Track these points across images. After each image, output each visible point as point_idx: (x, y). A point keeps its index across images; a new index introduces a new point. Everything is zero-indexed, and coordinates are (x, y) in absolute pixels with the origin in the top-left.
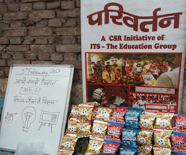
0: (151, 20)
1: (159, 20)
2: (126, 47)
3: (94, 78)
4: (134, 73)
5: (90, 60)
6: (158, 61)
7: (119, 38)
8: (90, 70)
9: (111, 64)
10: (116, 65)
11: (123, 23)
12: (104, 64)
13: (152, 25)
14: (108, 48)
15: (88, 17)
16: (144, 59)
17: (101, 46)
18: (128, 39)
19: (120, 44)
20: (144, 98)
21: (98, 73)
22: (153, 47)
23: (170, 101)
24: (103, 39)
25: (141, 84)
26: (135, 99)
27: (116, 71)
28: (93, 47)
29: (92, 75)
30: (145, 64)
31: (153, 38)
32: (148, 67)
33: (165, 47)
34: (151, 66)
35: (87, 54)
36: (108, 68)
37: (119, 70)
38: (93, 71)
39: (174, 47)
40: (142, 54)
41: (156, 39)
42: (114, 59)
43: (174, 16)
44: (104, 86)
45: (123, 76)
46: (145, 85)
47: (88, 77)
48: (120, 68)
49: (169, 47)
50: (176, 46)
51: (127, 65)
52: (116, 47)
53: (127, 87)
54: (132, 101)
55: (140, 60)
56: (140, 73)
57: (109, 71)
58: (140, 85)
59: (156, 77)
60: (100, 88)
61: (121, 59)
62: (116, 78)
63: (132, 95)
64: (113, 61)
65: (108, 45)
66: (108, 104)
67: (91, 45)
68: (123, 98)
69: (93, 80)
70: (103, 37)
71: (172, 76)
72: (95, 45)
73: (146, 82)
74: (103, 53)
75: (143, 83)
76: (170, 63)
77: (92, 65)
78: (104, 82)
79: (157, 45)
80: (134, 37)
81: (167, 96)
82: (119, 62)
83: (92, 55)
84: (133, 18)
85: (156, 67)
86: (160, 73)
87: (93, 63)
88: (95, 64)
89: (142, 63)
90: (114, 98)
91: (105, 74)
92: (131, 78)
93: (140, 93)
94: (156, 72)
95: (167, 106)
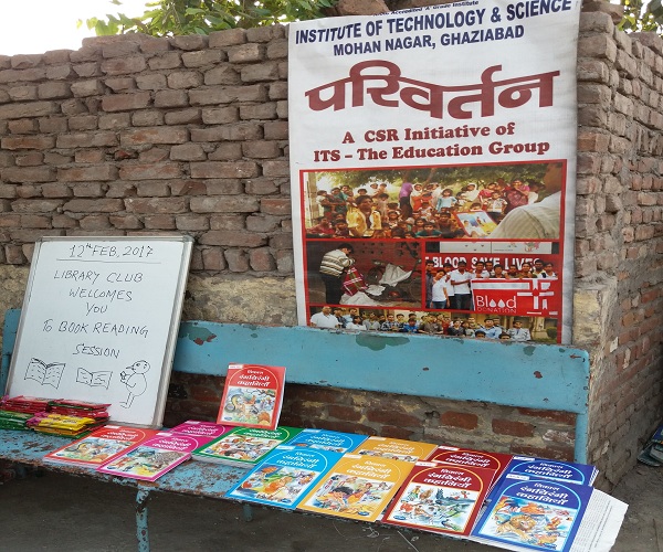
0: (479, 92)
1: (498, 91)
2: (410, 153)
3: (325, 225)
4: (434, 212)
5: (312, 188)
6: (501, 181)
7: (393, 135)
8: (314, 209)
9: (371, 192)
10: (384, 196)
11: (401, 103)
12: (351, 195)
13: (480, 103)
14: (362, 158)
15: (307, 94)
16: (463, 179)
17: (342, 155)
18: (418, 135)
19: (395, 149)
20: (464, 267)
21: (335, 216)
22: (486, 150)
23: (539, 270)
24: (349, 138)
25: (457, 234)
26: (439, 270)
27: (385, 209)
28: (321, 157)
29: (319, 219)
30: (466, 189)
31: (485, 132)
32: (473, 195)
33: (518, 149)
34: (482, 194)
35: (306, 175)
36: (363, 203)
37: (392, 206)
38: (322, 210)
39: (544, 147)
40: (455, 167)
41: (493, 131)
42: (379, 183)
43: (538, 81)
44: (352, 243)
45: (405, 217)
46: (465, 237)
47: (309, 225)
48: (397, 201)
49: (529, 148)
50: (547, 145)
51: (415, 194)
52: (383, 155)
53: (416, 244)
54: (430, 274)
55: (451, 181)
56: (451, 209)
57: (366, 210)
58: (450, 237)
59: (496, 217)
60: (340, 248)
61: (399, 181)
62: (384, 225)
63: (431, 261)
64: (375, 186)
65: (362, 151)
66: (362, 283)
67: (317, 153)
68: (405, 269)
69: (321, 232)
70: (348, 134)
71: (543, 212)
72: (325, 153)
73: (469, 229)
74: (347, 170)
75: (463, 232)
76: (533, 185)
77: (319, 198)
78: (351, 234)
79: (496, 146)
80: (434, 131)
81: (527, 260)
82: (394, 189)
83: (318, 175)
84: (428, 91)
85: (496, 195)
86: (508, 209)
87: (321, 193)
88: (327, 196)
89: (456, 188)
90: (381, 270)
91: (353, 218)
92: (426, 223)
93: (452, 255)
94: (496, 207)
95: (531, 282)
